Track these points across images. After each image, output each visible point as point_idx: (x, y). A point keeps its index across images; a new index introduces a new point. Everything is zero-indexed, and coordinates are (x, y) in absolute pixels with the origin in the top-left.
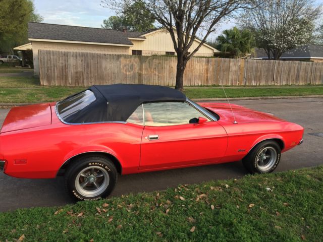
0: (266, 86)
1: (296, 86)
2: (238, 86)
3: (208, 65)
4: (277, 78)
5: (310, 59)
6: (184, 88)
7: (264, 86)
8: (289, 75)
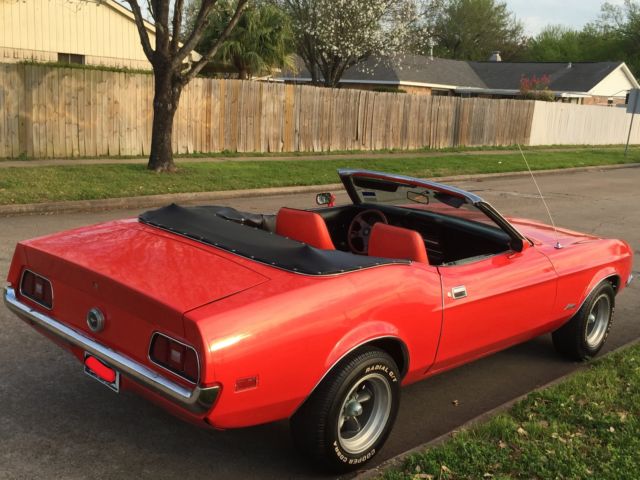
0: (343, 153)
1: (402, 152)
2: (282, 155)
3: (208, 98)
4: (364, 134)
5: (398, 85)
6: (175, 160)
7: (337, 152)
8: (387, 126)
